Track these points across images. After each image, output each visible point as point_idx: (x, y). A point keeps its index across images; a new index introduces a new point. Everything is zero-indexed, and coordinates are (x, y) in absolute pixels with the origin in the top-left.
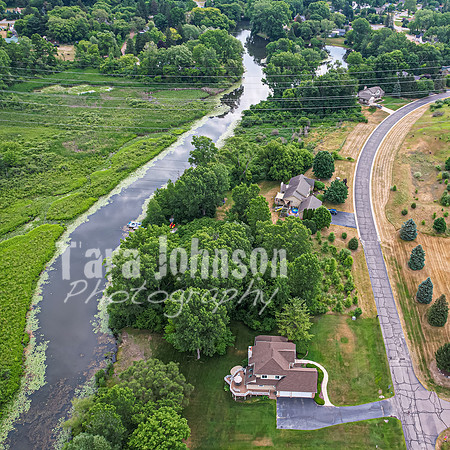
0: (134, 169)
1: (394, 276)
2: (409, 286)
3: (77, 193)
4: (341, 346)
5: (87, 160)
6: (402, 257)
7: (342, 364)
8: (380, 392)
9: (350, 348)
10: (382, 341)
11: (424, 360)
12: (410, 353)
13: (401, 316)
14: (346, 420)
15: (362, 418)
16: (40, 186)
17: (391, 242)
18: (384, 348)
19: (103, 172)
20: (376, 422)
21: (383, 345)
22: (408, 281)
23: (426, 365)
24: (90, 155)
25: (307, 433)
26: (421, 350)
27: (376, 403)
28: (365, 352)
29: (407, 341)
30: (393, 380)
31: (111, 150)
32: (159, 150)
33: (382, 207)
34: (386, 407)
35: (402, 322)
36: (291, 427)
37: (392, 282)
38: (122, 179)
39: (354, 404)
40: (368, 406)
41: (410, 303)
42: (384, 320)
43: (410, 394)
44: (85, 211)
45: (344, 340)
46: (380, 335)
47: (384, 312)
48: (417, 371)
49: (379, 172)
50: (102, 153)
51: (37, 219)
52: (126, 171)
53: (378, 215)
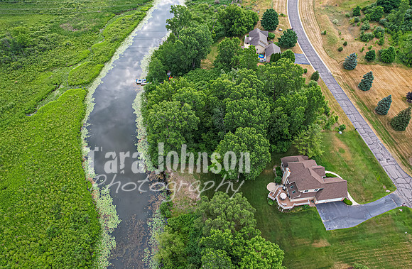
0: (123, 40)
1: (352, 97)
2: (366, 103)
3: (86, 62)
4: (342, 155)
5: (85, 36)
6: (352, 83)
7: (349, 170)
8: (384, 187)
9: (348, 156)
10: (367, 148)
11: (403, 158)
12: (392, 153)
13: (371, 127)
14: (374, 214)
15: (384, 210)
16: (55, 60)
17: (339, 72)
18: (371, 153)
19: (100, 44)
20: (394, 212)
21: (370, 151)
22: (363, 100)
23: (406, 162)
24: (85, 33)
25: (354, 229)
26: (397, 151)
27: (387, 197)
28: (359, 158)
29: (384, 145)
30: (390, 176)
31: (100, 27)
32: (136, 23)
33: (321, 47)
34: (396, 200)
35: (375, 133)
36: (336, 227)
37: (354, 103)
38: (116, 47)
39: (371, 200)
40: (382, 200)
41: (372, 115)
42: (361, 131)
43: (407, 186)
44: (98, 75)
45: (342, 151)
46: (364, 143)
48: (403, 167)
49: (307, 22)
50: (94, 30)
51: (61, 87)
52: (117, 41)
53: (321, 54)
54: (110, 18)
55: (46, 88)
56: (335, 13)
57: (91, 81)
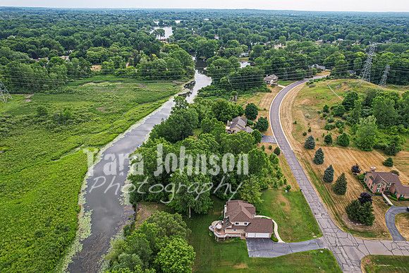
0: (138, 120)
1: (306, 168)
2: (317, 173)
3: (106, 132)
4: (282, 207)
5: (110, 115)
6: (309, 158)
7: (284, 218)
8: (313, 234)
9: (287, 208)
10: (307, 204)
11: (337, 215)
12: (327, 210)
13: (315, 190)
14: (294, 251)
15: (305, 249)
16: (84, 129)
17: (300, 150)
18: (309, 208)
19: (120, 122)
20: (315, 252)
21: (308, 206)
22: (315, 171)
23: (339, 218)
24: (112, 114)
25: (270, 259)
26: (334, 209)
27: (312, 241)
28: (297, 211)
29: (324, 204)
30: (320, 226)
31: (124, 111)
32: (152, 110)
33: (290, 132)
34: (320, 243)
35: (317, 193)
36: (258, 256)
37: (306, 172)
38: (131, 124)
39: (297, 241)
40: (307, 242)
41: (320, 182)
42: (305, 192)
43: (334, 235)
44: (111, 141)
45: (283, 204)
46: (305, 201)
47: (304, 188)
48: (335, 221)
49: (284, 115)
50: (119, 113)
51: (83, 145)
52: (134, 121)
53: (288, 137)
54: (134, 106)
55: (73, 145)
56: (310, 110)
57: (105, 144)
